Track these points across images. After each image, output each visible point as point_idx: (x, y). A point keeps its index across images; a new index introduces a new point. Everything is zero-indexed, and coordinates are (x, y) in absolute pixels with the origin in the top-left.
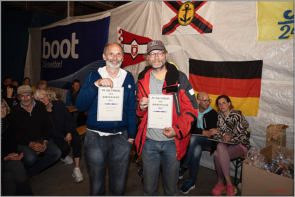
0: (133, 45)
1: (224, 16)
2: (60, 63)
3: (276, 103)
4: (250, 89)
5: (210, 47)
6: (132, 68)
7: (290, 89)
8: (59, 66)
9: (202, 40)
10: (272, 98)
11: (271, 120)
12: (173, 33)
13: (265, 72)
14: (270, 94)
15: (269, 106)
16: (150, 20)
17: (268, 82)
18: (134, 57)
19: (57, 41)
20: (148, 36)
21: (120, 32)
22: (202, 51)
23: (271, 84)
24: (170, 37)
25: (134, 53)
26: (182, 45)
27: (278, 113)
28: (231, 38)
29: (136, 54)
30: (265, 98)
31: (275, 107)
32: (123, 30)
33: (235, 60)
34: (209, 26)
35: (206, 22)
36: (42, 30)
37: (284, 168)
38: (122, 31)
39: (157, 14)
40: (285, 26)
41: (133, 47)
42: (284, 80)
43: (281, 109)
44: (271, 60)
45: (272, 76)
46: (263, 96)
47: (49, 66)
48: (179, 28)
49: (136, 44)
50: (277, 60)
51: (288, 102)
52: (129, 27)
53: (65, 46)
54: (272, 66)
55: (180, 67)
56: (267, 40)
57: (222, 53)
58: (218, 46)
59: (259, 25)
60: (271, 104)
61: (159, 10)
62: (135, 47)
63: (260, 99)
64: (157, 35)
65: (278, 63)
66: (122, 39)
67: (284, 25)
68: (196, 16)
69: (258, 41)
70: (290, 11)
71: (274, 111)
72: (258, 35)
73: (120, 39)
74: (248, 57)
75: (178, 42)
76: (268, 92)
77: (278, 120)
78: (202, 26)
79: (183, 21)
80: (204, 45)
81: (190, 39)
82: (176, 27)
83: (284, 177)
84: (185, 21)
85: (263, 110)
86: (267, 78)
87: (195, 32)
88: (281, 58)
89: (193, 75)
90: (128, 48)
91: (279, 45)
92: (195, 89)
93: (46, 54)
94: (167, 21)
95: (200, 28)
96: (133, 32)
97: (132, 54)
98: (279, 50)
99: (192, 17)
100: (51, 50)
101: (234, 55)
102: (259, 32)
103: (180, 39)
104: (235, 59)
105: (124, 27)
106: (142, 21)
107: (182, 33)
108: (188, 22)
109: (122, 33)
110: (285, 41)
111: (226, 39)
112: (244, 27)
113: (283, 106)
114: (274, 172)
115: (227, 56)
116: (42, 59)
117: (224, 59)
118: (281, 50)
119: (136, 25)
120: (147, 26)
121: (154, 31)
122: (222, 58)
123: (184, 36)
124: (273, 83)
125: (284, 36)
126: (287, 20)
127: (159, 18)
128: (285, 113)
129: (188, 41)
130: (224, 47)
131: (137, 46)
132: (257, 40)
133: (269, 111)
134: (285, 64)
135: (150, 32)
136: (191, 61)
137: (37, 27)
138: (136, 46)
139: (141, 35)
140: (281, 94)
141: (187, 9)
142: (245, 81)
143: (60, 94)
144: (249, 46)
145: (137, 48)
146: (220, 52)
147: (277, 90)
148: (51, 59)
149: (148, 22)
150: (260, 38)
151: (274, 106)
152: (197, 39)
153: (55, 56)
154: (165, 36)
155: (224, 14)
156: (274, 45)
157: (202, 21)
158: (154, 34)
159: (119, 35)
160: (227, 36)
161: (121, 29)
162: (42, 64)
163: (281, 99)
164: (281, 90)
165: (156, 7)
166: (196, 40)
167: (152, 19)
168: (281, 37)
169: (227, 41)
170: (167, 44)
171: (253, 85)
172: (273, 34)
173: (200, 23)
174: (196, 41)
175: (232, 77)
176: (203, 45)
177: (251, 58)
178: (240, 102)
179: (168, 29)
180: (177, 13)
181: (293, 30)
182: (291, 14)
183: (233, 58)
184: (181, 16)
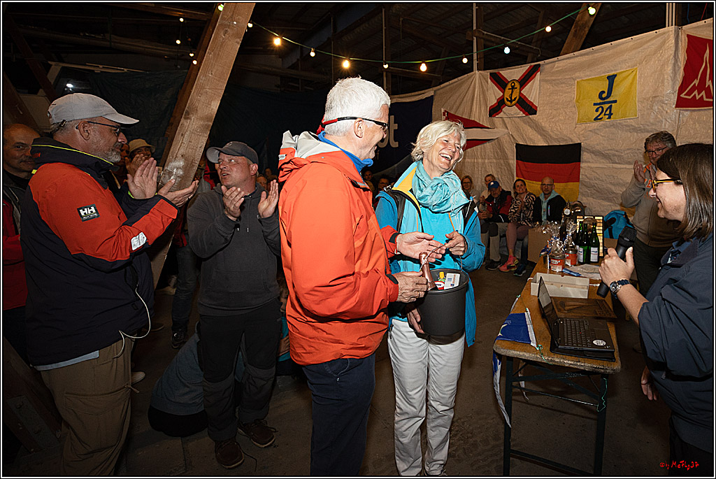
1: (548, 96)
5: (535, 130)
9: (527, 122)
16: (477, 101)
20: (474, 119)
21: (444, 115)
22: (528, 134)
24: (496, 120)
26: (508, 128)
38: (446, 113)
39: (483, 93)
52: (455, 107)
54: (589, 149)
55: (507, 153)
56: (584, 122)
58: (543, 129)
61: (485, 88)
64: (484, 117)
67: (599, 106)
69: (577, 123)
70: (603, 92)
74: (569, 140)
75: (505, 125)
79: (509, 101)
81: (516, 122)
84: (511, 101)
89: (519, 161)
91: (594, 127)
94: (493, 101)
96: (459, 114)
99: (517, 98)
101: (556, 139)
103: (506, 122)
104: (558, 143)
105: (448, 108)
106: (468, 102)
108: (514, 102)
109: (446, 116)
111: (550, 122)
112: (565, 108)
118: (597, 132)
119: (462, 106)
120: (473, 106)
121: (480, 112)
123: (511, 118)
125: (599, 118)
126: (602, 101)
127: (486, 100)
129: (515, 124)
130: (548, 130)
135: (477, 115)
136: (518, 146)
139: (467, 117)
141: (513, 88)
146: (545, 136)
149: (474, 103)
150: (579, 120)
152: (522, 121)
154: (492, 119)
155: (548, 93)
158: (481, 117)
159: (443, 118)
160: (550, 118)
161: (445, 111)
165: (482, 87)
166: (521, 123)
167: (478, 99)
168: (596, 119)
169: (550, 124)
170: (494, 127)
172: (589, 116)
176: (529, 128)
177: (572, 141)
179: (495, 111)
180: (504, 93)
181: (606, 111)
182: (604, 96)
183: (556, 142)
184: (507, 96)
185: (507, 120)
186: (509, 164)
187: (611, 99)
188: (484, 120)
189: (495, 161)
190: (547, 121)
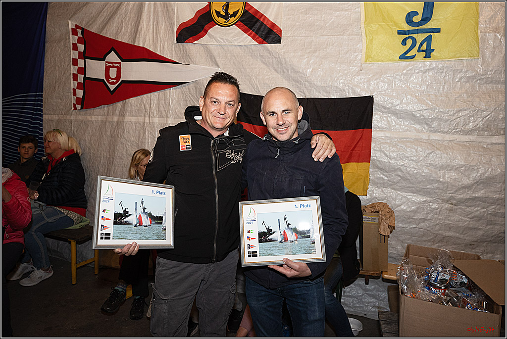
0: (109, 63)
1: (302, 13)
3: (397, 170)
4: (354, 148)
5: (276, 71)
6: (108, 112)
9: (261, 56)
10: (389, 162)
12: (203, 40)
13: (377, 119)
14: (387, 156)
15: (384, 177)
16: (149, 12)
17: (383, 134)
18: (112, 87)
20: (144, 44)
21: (74, 32)
22: (261, 77)
23: (387, 138)
24: (193, 48)
25: (112, 79)
26: (220, 65)
27: (398, 187)
28: (317, 54)
29: (117, 82)
30: (378, 163)
31: (395, 178)
32: (83, 29)
33: (325, 96)
34: (275, 31)
35: (269, 23)
38: (80, 31)
40: (409, 37)
41: (110, 66)
43: (404, 181)
46: (374, 160)
48: (214, 31)
49: (118, 60)
52: (99, 21)
54: (387, 106)
56: (380, 61)
57: (301, 83)
58: (294, 69)
59: (367, 34)
60: (387, 172)
62: (113, 67)
63: (371, 165)
64: (164, 43)
66: (81, 47)
67: (407, 36)
68: (249, 10)
69: (365, 62)
70: (415, 14)
71: (392, 185)
72: (364, 51)
73: (75, 48)
74: (349, 91)
75: (211, 59)
76: (383, 152)
78: (262, 28)
79: (222, 16)
80: (265, 67)
81: (236, 53)
82: (207, 29)
84: (226, 17)
85: (375, 184)
86: (379, 128)
87: (246, 39)
90: (96, 69)
91: (399, 70)
94: (186, 14)
95: (257, 33)
96: (109, 34)
97: (108, 81)
99: (240, 11)
101: (322, 87)
102: (367, 46)
103: (215, 53)
104: (325, 94)
105: (84, 22)
106: (131, 13)
107: (220, 42)
108: (232, 19)
109: (80, 35)
110: (409, 64)
111: (308, 57)
112: (339, 35)
113: (408, 175)
115: (309, 88)
117: (304, 93)
119: (116, 20)
120: (141, 21)
121: (157, 34)
122: (301, 92)
123: (225, 47)
124: (389, 136)
125: (408, 55)
126: (412, 28)
127: (170, 9)
128: (409, 187)
129: (233, 57)
130: (305, 72)
131: (119, 63)
132: (363, 59)
133: (384, 184)
135: (150, 36)
138: (116, 63)
139: (128, 41)
140: (404, 154)
144: (350, 70)
146: (296, 81)
147: (396, 148)
149: (143, 14)
150: (368, 57)
151: (392, 176)
152: (250, 55)
154: (183, 46)
155: (303, 9)
156: (392, 70)
157: (262, 19)
158: (157, 41)
159: (74, 39)
160: (308, 51)
161: (78, 27)
163: (403, 163)
164: (404, 149)
166: (248, 57)
167: (152, 10)
168: (403, 57)
169: (310, 60)
170: (188, 61)
171: (359, 141)
172: (390, 51)
173: (258, 24)
174: (249, 59)
175: (320, 128)
176: (263, 66)
179: (190, 32)
181: (421, 45)
182: (417, 19)
183: (320, 93)
184: (217, 7)
185: (216, 51)
187: (430, 25)
188: (166, 46)
190: (304, 56)
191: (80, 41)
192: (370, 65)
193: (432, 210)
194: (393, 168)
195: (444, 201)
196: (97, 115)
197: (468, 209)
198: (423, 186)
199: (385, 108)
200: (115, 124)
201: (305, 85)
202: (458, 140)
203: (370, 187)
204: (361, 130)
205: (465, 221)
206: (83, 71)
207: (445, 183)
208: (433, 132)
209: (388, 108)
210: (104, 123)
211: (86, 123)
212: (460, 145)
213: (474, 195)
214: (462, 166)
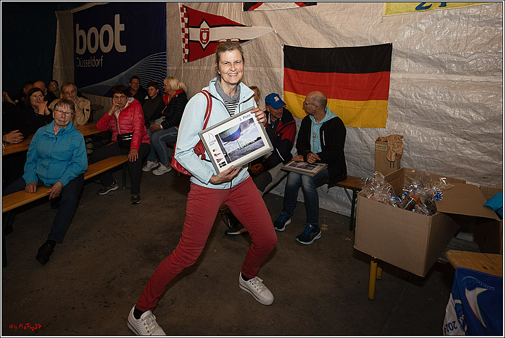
0: (202, 29)
2: (99, 60)
3: (412, 107)
4: (374, 88)
5: (313, 26)
6: (201, 63)
7: (432, 85)
8: (98, 63)
10: (406, 100)
11: (404, 132)
12: (260, 8)
13: (396, 62)
14: (403, 95)
15: (402, 113)
17: (400, 76)
18: (204, 46)
19: (95, 28)
20: (223, 14)
21: (182, 10)
22: (302, 33)
23: (404, 79)
24: (254, 14)
25: (204, 40)
26: (273, 26)
27: (414, 122)
28: (345, 11)
29: (207, 42)
30: (395, 100)
31: (411, 114)
32: (186, 7)
33: (351, 45)
36: (73, 13)
37: (419, 201)
38: (185, 9)
41: (203, 32)
42: (424, 73)
43: (419, 116)
44: (404, 42)
45: (406, 67)
46: (393, 98)
47: (86, 65)
49: (207, 27)
50: (413, 42)
51: (429, 106)
53: (106, 33)
54: (405, 52)
55: (271, 59)
56: (398, 13)
57: (332, 36)
58: (327, 25)
60: (404, 109)
62: (205, 32)
63: (389, 102)
64: (236, 12)
65: (415, 47)
66: (186, 20)
69: (386, 14)
71: (409, 120)
72: (385, 5)
73: (183, 21)
74: (371, 40)
75: (267, 21)
76: (400, 91)
77: (415, 132)
80: (306, 24)
81: (284, 16)
83: (418, 214)
85: (394, 118)
86: (398, 71)
87: (291, 4)
88: (420, 40)
89: (290, 70)
90: (195, 34)
91: (416, 19)
92: (294, 90)
93: (81, 47)
96: (203, 9)
97: (202, 42)
98: (416, 28)
100: (87, 41)
101: (349, 38)
103: (269, 17)
104: (351, 43)
107: (272, 8)
109: (185, 12)
110: (426, 13)
113: (422, 112)
114: (404, 207)
115: (339, 39)
116: (76, 55)
117: (335, 44)
118: (419, 28)
121: (231, 5)
122: (333, 43)
123: (276, 12)
124: (407, 77)
125: (424, 5)
128: (424, 122)
129: (282, 19)
130: (335, 26)
131: (208, 29)
132: (384, 13)
133: (401, 119)
134: (425, 49)
135: (226, 9)
136: (287, 49)
137: (67, 9)
138: (206, 29)
139: (213, 13)
140: (419, 94)
142: (366, 76)
143: (102, 105)
144: (372, 22)
145: (208, 33)
146: (329, 34)
147: (413, 88)
148: (87, 55)
150: (388, 10)
151: (409, 112)
152: (294, 16)
153: (93, 51)
154: (248, 13)
156: (410, 19)
158: (231, 11)
159: (182, 15)
161: (183, 6)
162: (76, 62)
163: (419, 101)
164: (419, 89)
166: (293, 18)
168: (420, 8)
169: (340, 17)
170: (251, 24)
171: (380, 80)
172: (407, 4)
175: (347, 71)
176: (304, 24)
177: (375, 41)
178: (360, 107)
183: (348, 43)
185: (270, 15)
186: (273, 74)
188: (236, 16)
189: (251, 69)
190: (334, 13)
191: (185, 16)
192: (390, 17)
193: (444, 143)
194: (408, 105)
195: (456, 135)
196: (195, 65)
197: (480, 144)
198: (437, 121)
199: (402, 53)
200: (205, 72)
201: (336, 37)
202: (473, 80)
203: (389, 121)
204: (381, 72)
205: (477, 155)
206: (187, 36)
207: (458, 119)
208: (448, 74)
209: (405, 53)
210: (199, 71)
211: (189, 71)
212: (474, 85)
213: (486, 131)
214: (476, 104)
